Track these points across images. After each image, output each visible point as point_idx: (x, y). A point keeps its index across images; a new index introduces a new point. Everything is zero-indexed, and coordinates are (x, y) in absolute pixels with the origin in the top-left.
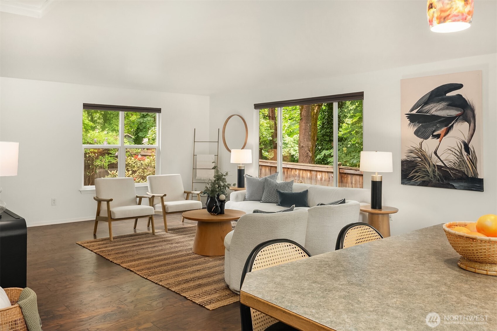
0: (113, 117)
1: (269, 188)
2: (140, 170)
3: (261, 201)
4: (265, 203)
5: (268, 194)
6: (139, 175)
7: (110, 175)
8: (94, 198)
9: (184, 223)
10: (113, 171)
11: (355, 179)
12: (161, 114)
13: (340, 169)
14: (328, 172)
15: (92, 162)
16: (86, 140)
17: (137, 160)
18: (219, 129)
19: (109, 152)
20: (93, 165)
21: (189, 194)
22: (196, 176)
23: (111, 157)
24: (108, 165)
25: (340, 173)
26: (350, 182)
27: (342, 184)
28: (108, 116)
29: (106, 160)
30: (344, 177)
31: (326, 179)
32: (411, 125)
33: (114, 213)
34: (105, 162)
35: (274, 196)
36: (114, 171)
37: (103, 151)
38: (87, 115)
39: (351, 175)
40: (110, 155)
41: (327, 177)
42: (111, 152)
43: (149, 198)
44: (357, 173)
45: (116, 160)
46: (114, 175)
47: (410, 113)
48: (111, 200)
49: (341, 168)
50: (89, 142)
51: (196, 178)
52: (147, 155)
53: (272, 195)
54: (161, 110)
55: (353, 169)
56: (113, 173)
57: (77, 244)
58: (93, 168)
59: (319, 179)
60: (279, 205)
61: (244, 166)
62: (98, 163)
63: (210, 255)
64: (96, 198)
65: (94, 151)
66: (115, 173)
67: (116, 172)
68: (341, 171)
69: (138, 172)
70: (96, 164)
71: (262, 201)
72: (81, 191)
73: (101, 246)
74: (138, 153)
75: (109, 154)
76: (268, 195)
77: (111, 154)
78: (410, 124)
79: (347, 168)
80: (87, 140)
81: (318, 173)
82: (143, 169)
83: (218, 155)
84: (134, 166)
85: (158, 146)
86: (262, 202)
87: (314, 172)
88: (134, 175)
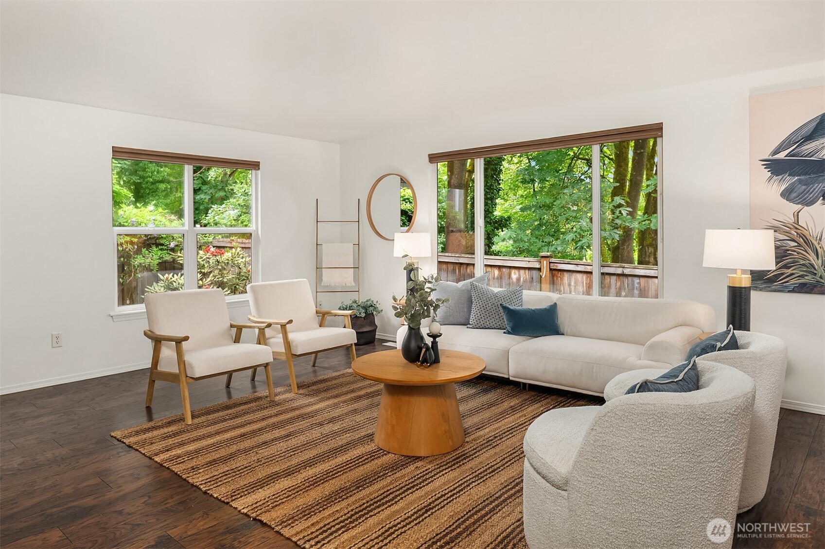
0: (149, 194)
1: (483, 302)
2: (216, 272)
3: (469, 326)
4: (477, 328)
5: (483, 312)
6: (215, 280)
7: (162, 282)
8: (145, 334)
9: (316, 368)
10: (167, 275)
11: (574, 278)
12: (259, 172)
13: (550, 263)
14: (529, 269)
15: (128, 260)
16: (117, 221)
17: (209, 254)
18: (359, 199)
19: (157, 241)
20: (129, 265)
21: (326, 316)
22: (321, 280)
23: (161, 250)
24: (159, 264)
25: (551, 269)
26: (567, 283)
27: (554, 287)
28: (142, 191)
29: (153, 256)
30: (557, 276)
31: (526, 279)
32: (773, 180)
33: (191, 367)
34: (152, 260)
35: (494, 316)
36: (169, 274)
37: (148, 240)
38: (117, 176)
39: (568, 273)
40: (160, 247)
41: (528, 276)
42: (162, 242)
43: (259, 329)
44: (579, 270)
45: (171, 254)
46: (168, 281)
47: (771, 157)
48: (186, 339)
49: (552, 261)
50: (122, 224)
51: (322, 285)
52: (226, 247)
53: (491, 314)
54: (259, 165)
55: (572, 263)
56: (167, 278)
57: (112, 436)
58: (131, 271)
59: (515, 280)
60: (509, 333)
61: (418, 262)
62: (138, 260)
63: (423, 455)
64: (149, 332)
65: (132, 239)
66: (171, 278)
67: (173, 276)
68: (553, 266)
69: (211, 275)
70: (136, 262)
71: (471, 326)
72: (112, 316)
73: (170, 441)
74: (209, 243)
75: (157, 245)
76: (482, 315)
77: (162, 245)
78: (770, 179)
79: (562, 262)
80: (119, 220)
81: (513, 271)
82: (220, 270)
83: (359, 244)
84: (204, 265)
85: (255, 229)
86: (471, 328)
87: (506, 269)
88: (206, 280)
